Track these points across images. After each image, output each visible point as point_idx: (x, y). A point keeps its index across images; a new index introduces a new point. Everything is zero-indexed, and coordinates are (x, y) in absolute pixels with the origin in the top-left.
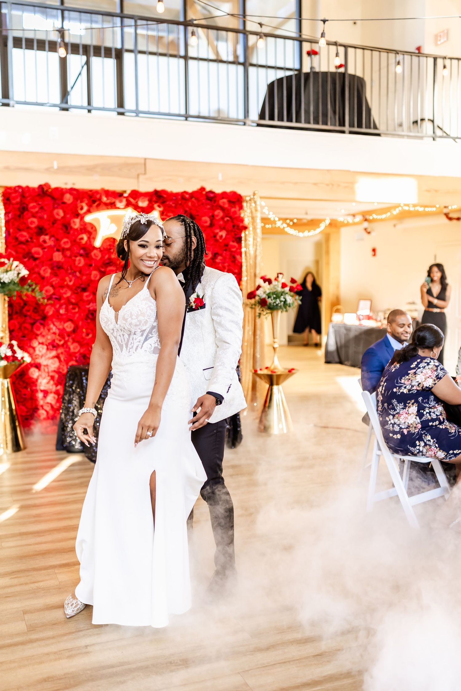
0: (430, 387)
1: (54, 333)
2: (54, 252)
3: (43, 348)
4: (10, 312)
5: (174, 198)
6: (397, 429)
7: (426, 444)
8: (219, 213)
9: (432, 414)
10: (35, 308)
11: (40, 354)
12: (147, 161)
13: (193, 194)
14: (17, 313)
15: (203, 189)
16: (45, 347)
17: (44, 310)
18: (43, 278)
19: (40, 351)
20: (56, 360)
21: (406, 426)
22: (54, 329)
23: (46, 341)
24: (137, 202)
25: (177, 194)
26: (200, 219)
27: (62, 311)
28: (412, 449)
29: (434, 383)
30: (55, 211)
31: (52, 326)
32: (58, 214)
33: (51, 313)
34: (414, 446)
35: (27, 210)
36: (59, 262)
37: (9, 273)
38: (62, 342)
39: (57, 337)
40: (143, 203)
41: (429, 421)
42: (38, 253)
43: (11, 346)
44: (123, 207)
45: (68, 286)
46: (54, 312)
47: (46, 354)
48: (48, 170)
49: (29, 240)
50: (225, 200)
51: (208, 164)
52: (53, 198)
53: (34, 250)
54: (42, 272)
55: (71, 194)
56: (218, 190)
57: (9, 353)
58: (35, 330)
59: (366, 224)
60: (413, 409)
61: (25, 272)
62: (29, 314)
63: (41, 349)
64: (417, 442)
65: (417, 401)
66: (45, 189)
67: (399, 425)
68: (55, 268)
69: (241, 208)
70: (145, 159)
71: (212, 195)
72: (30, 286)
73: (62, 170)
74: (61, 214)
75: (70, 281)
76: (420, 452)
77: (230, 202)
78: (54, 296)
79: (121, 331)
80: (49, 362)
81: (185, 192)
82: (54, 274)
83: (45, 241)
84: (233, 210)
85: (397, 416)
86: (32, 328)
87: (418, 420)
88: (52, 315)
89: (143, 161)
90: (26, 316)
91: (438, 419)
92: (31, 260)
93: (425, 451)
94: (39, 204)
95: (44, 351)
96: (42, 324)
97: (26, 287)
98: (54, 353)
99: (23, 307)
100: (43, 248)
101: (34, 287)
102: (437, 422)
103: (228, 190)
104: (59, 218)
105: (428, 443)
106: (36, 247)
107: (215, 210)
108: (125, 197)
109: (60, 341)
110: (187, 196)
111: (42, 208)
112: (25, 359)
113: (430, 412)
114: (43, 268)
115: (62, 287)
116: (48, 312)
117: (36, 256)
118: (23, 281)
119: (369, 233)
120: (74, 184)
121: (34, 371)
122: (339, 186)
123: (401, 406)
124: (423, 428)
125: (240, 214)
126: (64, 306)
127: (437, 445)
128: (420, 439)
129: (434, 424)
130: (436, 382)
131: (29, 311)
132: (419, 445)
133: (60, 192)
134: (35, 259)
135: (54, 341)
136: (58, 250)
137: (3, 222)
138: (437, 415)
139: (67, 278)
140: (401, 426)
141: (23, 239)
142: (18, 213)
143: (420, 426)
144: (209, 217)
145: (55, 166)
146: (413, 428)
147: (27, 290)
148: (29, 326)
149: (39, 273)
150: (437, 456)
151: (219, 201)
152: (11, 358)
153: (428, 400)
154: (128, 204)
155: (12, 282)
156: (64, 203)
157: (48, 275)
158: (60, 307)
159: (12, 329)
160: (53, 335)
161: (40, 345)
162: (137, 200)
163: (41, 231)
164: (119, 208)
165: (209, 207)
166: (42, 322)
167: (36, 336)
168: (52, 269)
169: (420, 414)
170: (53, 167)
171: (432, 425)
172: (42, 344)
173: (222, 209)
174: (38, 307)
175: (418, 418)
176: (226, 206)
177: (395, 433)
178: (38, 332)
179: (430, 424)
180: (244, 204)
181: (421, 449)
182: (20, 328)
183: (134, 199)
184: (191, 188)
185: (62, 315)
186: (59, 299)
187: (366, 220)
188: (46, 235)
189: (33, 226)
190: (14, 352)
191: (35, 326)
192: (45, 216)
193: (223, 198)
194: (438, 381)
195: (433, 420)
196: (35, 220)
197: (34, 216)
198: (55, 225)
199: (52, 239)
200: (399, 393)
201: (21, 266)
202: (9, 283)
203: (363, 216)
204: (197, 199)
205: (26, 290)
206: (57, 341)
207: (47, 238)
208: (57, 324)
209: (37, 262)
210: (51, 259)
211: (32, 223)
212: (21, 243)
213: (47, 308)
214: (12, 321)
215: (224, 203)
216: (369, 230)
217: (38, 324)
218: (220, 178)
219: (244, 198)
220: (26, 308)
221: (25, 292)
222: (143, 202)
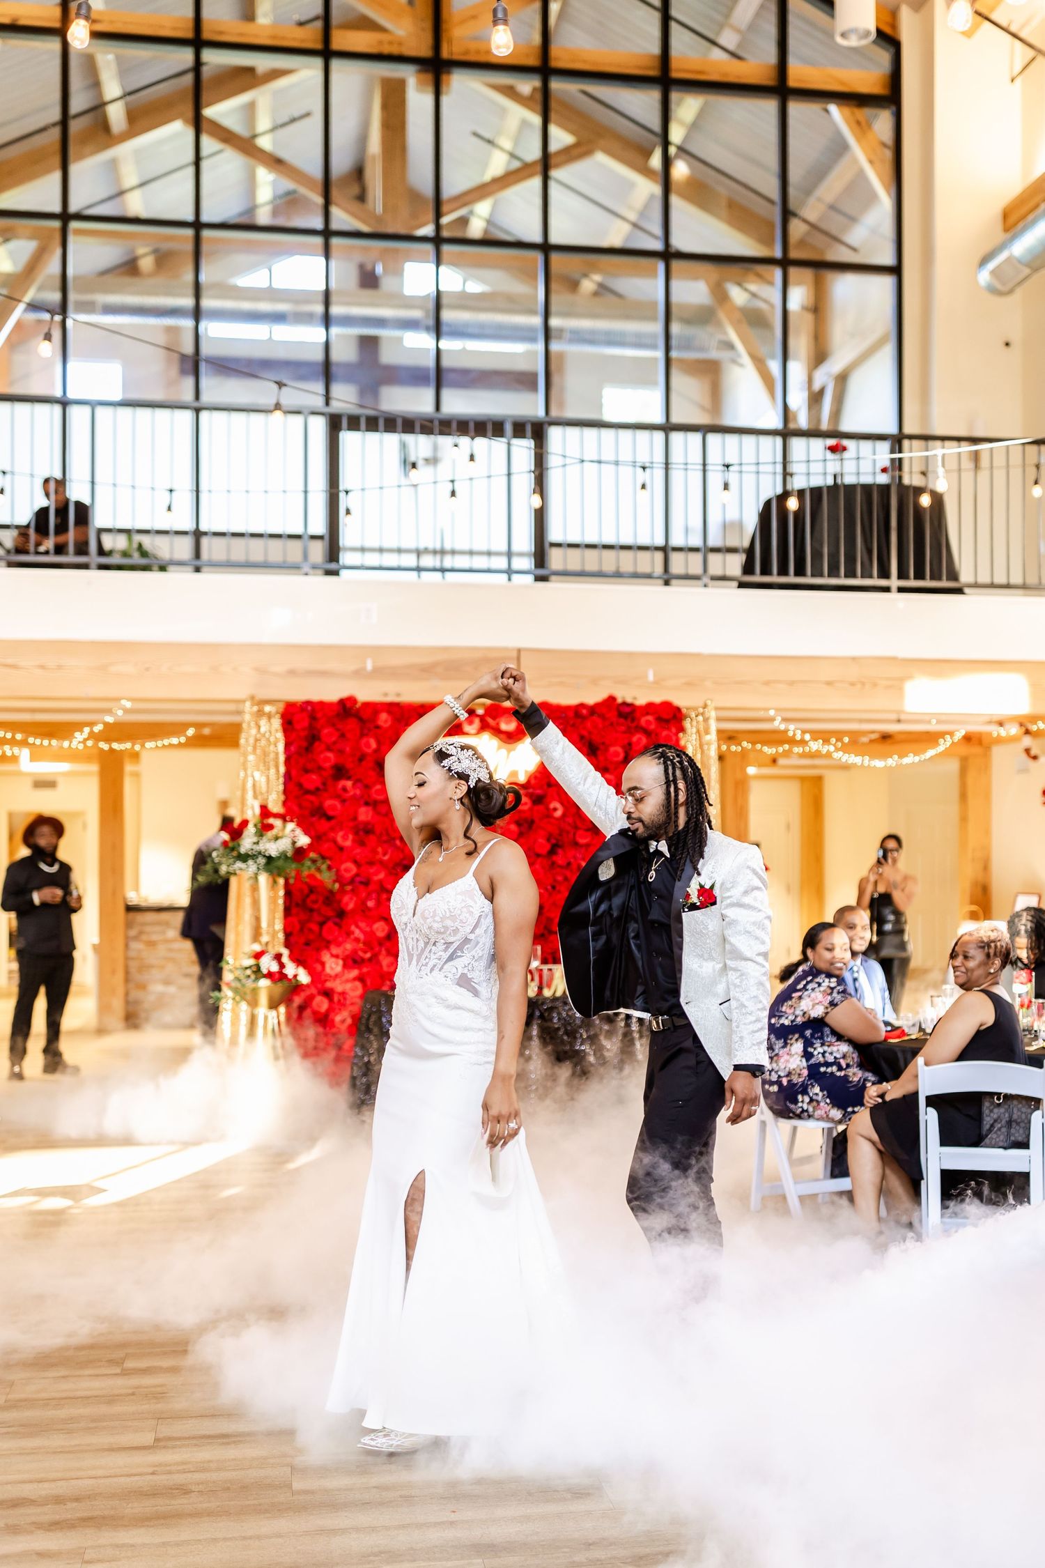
0: (820, 1017)
1: (357, 940)
2: (360, 807)
3: (337, 964)
4: (288, 904)
5: (564, 715)
6: (774, 1078)
7: (811, 1100)
8: (640, 739)
9: (827, 1055)
10: (327, 898)
11: (332, 973)
12: (522, 653)
13: (594, 710)
14: (297, 905)
15: (612, 699)
16: (341, 962)
17: (340, 901)
18: (341, 849)
19: (332, 968)
20: (358, 984)
21: (786, 1073)
22: (357, 933)
23: (343, 952)
24: (498, 724)
25: (568, 708)
26: (607, 750)
27: (370, 904)
28: (792, 1106)
29: (826, 1011)
30: (364, 740)
31: (353, 928)
32: (368, 745)
33: (351, 906)
34: (795, 1102)
35: (319, 739)
36: (366, 823)
37: (279, 841)
38: (368, 955)
39: (361, 945)
40: (509, 725)
41: (820, 1065)
42: (333, 807)
43: (278, 957)
44: (473, 731)
45: (381, 862)
46: (356, 904)
47: (342, 974)
48: (359, 674)
49: (321, 787)
50: (650, 718)
51: (630, 655)
52: (361, 720)
53: (328, 803)
54: (339, 839)
55: (389, 713)
56: (641, 701)
57: (275, 967)
58: (324, 933)
59: (1027, 741)
60: (798, 1047)
61: (304, 840)
62: (316, 906)
63: (334, 966)
64: (800, 1097)
65: (802, 1036)
66: (348, 706)
67: (776, 1072)
68: (361, 833)
69: (682, 729)
70: (519, 651)
71: (627, 710)
72: (314, 861)
73: (380, 673)
74: (373, 744)
75: (385, 854)
76: (803, 1111)
77: (659, 720)
78: (358, 879)
79: (417, 933)
80: (348, 986)
81: (582, 705)
82: (359, 842)
83: (345, 789)
84: (665, 733)
85: (775, 1058)
86: (321, 929)
87: (804, 1063)
88: (353, 911)
89: (515, 654)
90: (311, 910)
91: (836, 1063)
92: (323, 821)
93: (811, 1109)
94: (338, 730)
95: (339, 968)
96: (336, 924)
97: (308, 863)
98: (355, 973)
99: (308, 896)
100: (343, 801)
101: (319, 863)
102: (834, 1068)
103: (657, 699)
104: (369, 751)
105: (814, 1097)
106: (331, 798)
107: (633, 735)
108: (478, 716)
109: (365, 952)
110: (584, 711)
111: (343, 735)
112: (299, 978)
113: (825, 1052)
114: (341, 834)
115: (371, 863)
116: (347, 904)
117: (331, 813)
118: (299, 853)
119: (1035, 758)
120: (398, 695)
121: (322, 1002)
122: (875, 685)
123: (781, 1042)
124: (810, 1076)
125: (678, 740)
126: (374, 896)
127: (828, 1101)
128: (804, 1092)
129: (829, 1070)
130: (829, 1010)
131: (315, 902)
132: (802, 1102)
133: (374, 708)
134: (329, 818)
135: (355, 951)
136: (367, 804)
137: (282, 758)
138: (835, 1058)
139: (380, 850)
140: (779, 1073)
141: (311, 787)
142: (305, 744)
143: (805, 1072)
144: (623, 747)
145: (369, 666)
146: (797, 1076)
147: (309, 868)
148: (315, 927)
149: (335, 842)
150: (830, 1116)
151: (639, 720)
152: (277, 976)
153: (822, 1034)
154: (484, 727)
155: (283, 855)
156: (378, 727)
157: (348, 843)
158: (369, 897)
159: (288, 930)
160: (355, 944)
161: (334, 960)
162: (498, 720)
163: (340, 772)
164: (467, 734)
165: (623, 728)
166: (337, 920)
167: (327, 945)
168: (356, 833)
169: (807, 1055)
170: (364, 669)
171: (825, 1073)
172: (337, 956)
173: (647, 732)
174: (330, 898)
175: (804, 1060)
176: (653, 727)
177: (771, 1083)
178: (330, 938)
179: (822, 1069)
180: (687, 724)
181: (805, 1107)
182: (302, 930)
183: (494, 718)
184: (593, 697)
185: (369, 909)
186: (366, 883)
187: (1027, 732)
188: (349, 778)
189: (327, 765)
190: (282, 966)
191: (325, 928)
192: (348, 749)
193: (647, 714)
194: (832, 1009)
195: (827, 1064)
196: (330, 755)
197: (329, 749)
198: (364, 763)
199: (359, 784)
200: (778, 1026)
201: (299, 832)
202: (279, 858)
203: (1021, 725)
204: (602, 717)
205: (307, 868)
206: (361, 954)
207: (349, 784)
208: (362, 925)
209: (333, 822)
210: (355, 818)
211: (328, 759)
212: (308, 792)
213: (346, 899)
214: (290, 918)
215: (648, 722)
216: (1033, 752)
217: (330, 924)
218: (651, 677)
219: (684, 711)
220: (313, 897)
221: (305, 873)
222: (507, 723)
